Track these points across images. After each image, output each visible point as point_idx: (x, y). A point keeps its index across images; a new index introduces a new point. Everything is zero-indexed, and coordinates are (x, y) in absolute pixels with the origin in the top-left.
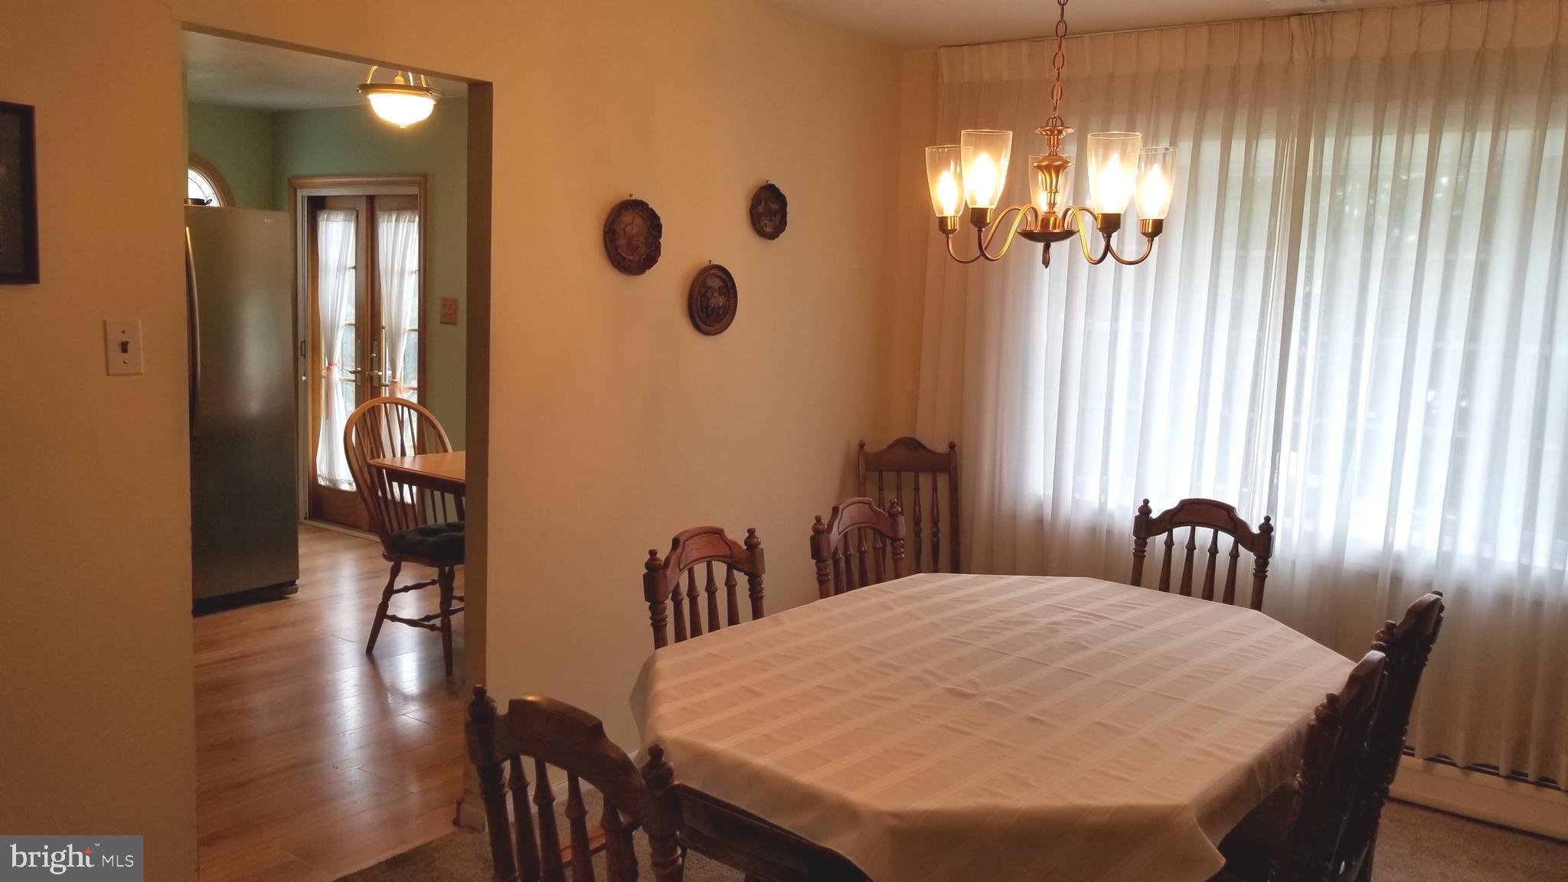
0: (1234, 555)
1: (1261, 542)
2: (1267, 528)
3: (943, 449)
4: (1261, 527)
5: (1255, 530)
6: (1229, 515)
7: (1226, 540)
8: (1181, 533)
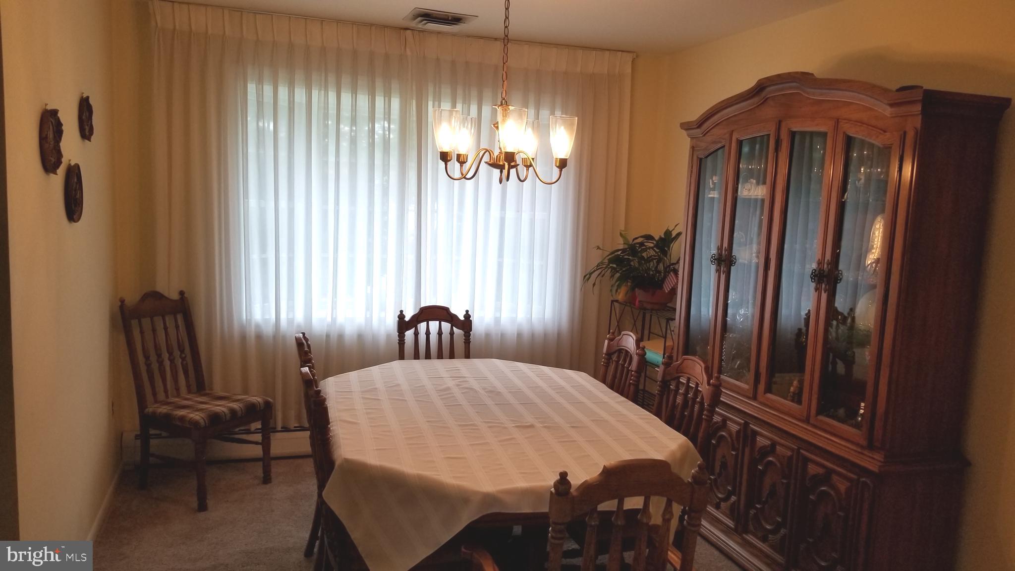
0: (452, 333)
1: (466, 324)
2: (467, 316)
3: (175, 296)
4: (465, 316)
5: (462, 318)
6: (447, 312)
7: (446, 326)
8: (422, 326)
